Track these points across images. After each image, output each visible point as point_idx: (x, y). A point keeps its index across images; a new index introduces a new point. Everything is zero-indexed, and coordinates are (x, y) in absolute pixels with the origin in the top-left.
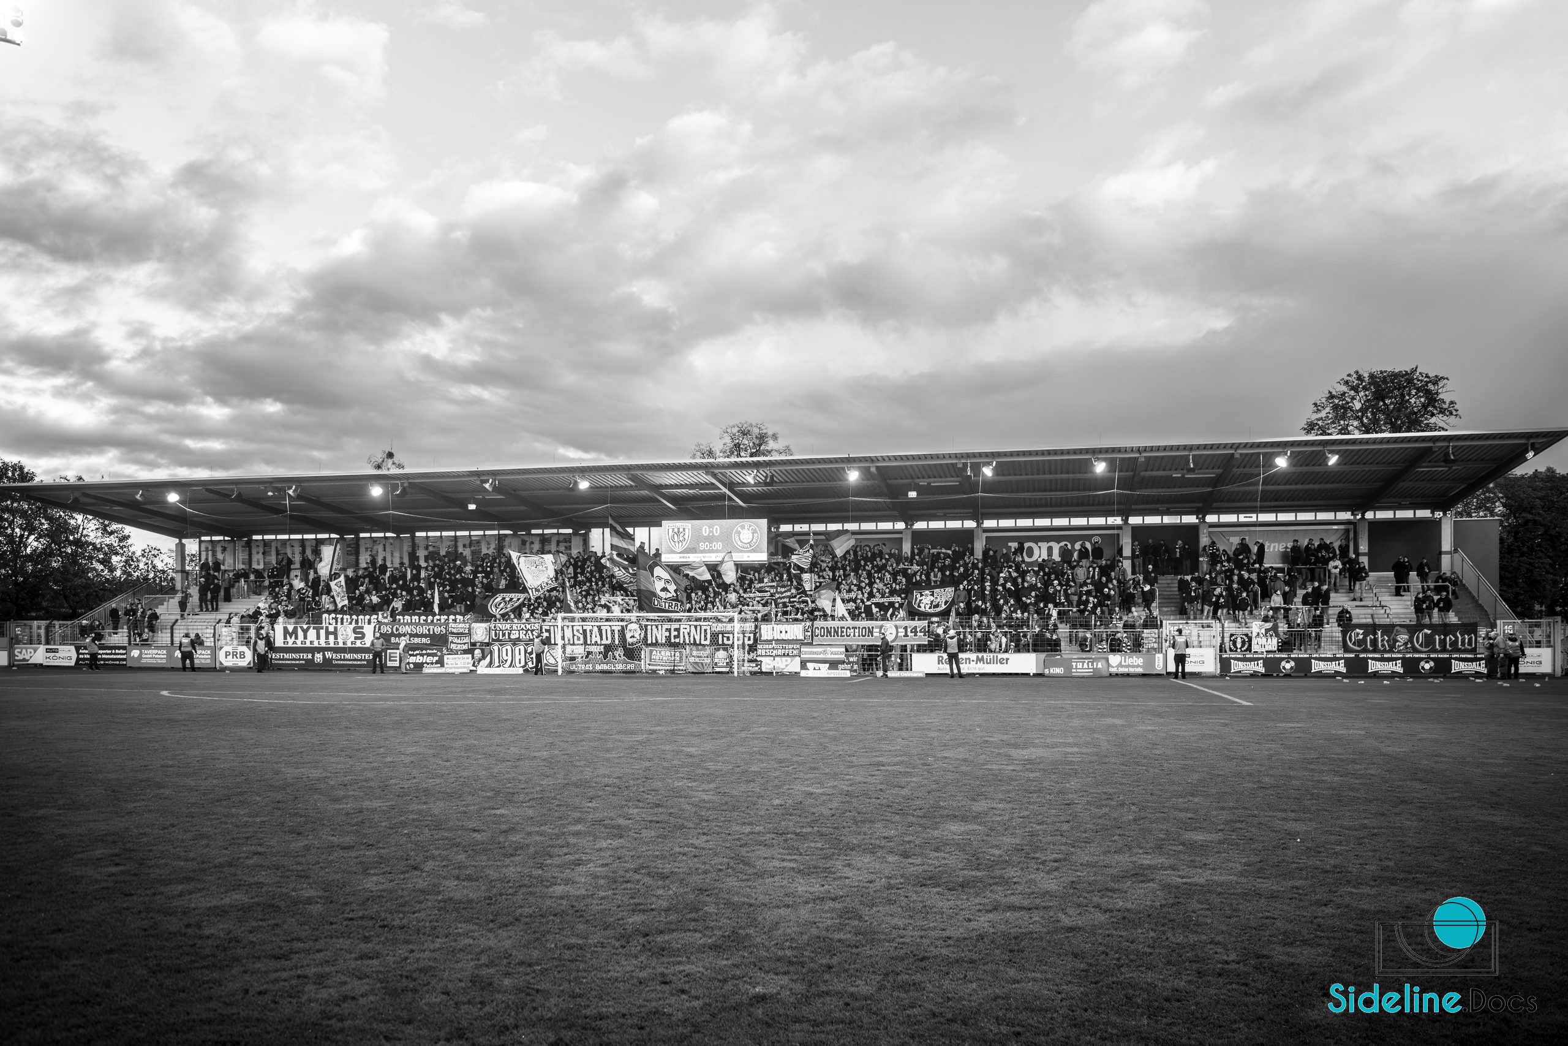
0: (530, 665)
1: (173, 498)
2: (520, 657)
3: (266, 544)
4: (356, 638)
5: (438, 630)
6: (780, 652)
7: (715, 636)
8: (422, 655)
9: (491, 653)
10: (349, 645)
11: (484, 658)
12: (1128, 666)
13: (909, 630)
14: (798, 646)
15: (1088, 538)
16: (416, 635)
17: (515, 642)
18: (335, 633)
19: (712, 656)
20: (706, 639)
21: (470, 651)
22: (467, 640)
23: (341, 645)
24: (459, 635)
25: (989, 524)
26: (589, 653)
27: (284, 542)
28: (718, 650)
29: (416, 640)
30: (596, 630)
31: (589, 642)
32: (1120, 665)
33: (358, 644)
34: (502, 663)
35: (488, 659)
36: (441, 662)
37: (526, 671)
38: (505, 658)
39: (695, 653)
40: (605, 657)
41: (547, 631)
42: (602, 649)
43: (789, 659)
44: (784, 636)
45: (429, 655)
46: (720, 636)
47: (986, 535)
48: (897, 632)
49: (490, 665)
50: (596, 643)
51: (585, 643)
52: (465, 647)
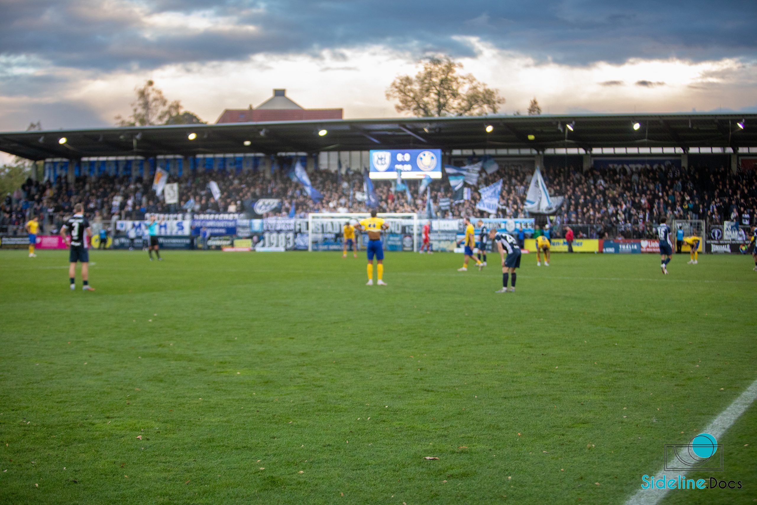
0: (289, 246)
1: (63, 141)
2: (282, 241)
3: (92, 163)
4: (179, 230)
5: (231, 224)
6: (444, 238)
7: (404, 228)
8: (220, 240)
9: (263, 238)
10: (174, 233)
11: (259, 241)
12: (652, 248)
13: (523, 224)
14: (455, 234)
15: (662, 162)
16: (216, 228)
17: (279, 232)
18: (165, 226)
19: (402, 240)
20: (398, 229)
21: (251, 237)
22: (248, 230)
23: (169, 233)
24: (244, 227)
25: (596, 151)
26: (326, 239)
27: (104, 162)
28: (405, 236)
29: (216, 231)
30: (330, 225)
31: (325, 231)
32: (648, 247)
33: (180, 233)
34: (271, 244)
35: (261, 243)
36: (232, 245)
37: (287, 250)
38: (272, 241)
39: (392, 238)
40: (336, 240)
41: (300, 225)
42: (333, 236)
43: (449, 243)
44: (447, 228)
45: (225, 240)
46: (407, 229)
47: (593, 159)
48: (516, 226)
49: (264, 246)
50: (330, 233)
51: (323, 232)
52: (247, 235)
